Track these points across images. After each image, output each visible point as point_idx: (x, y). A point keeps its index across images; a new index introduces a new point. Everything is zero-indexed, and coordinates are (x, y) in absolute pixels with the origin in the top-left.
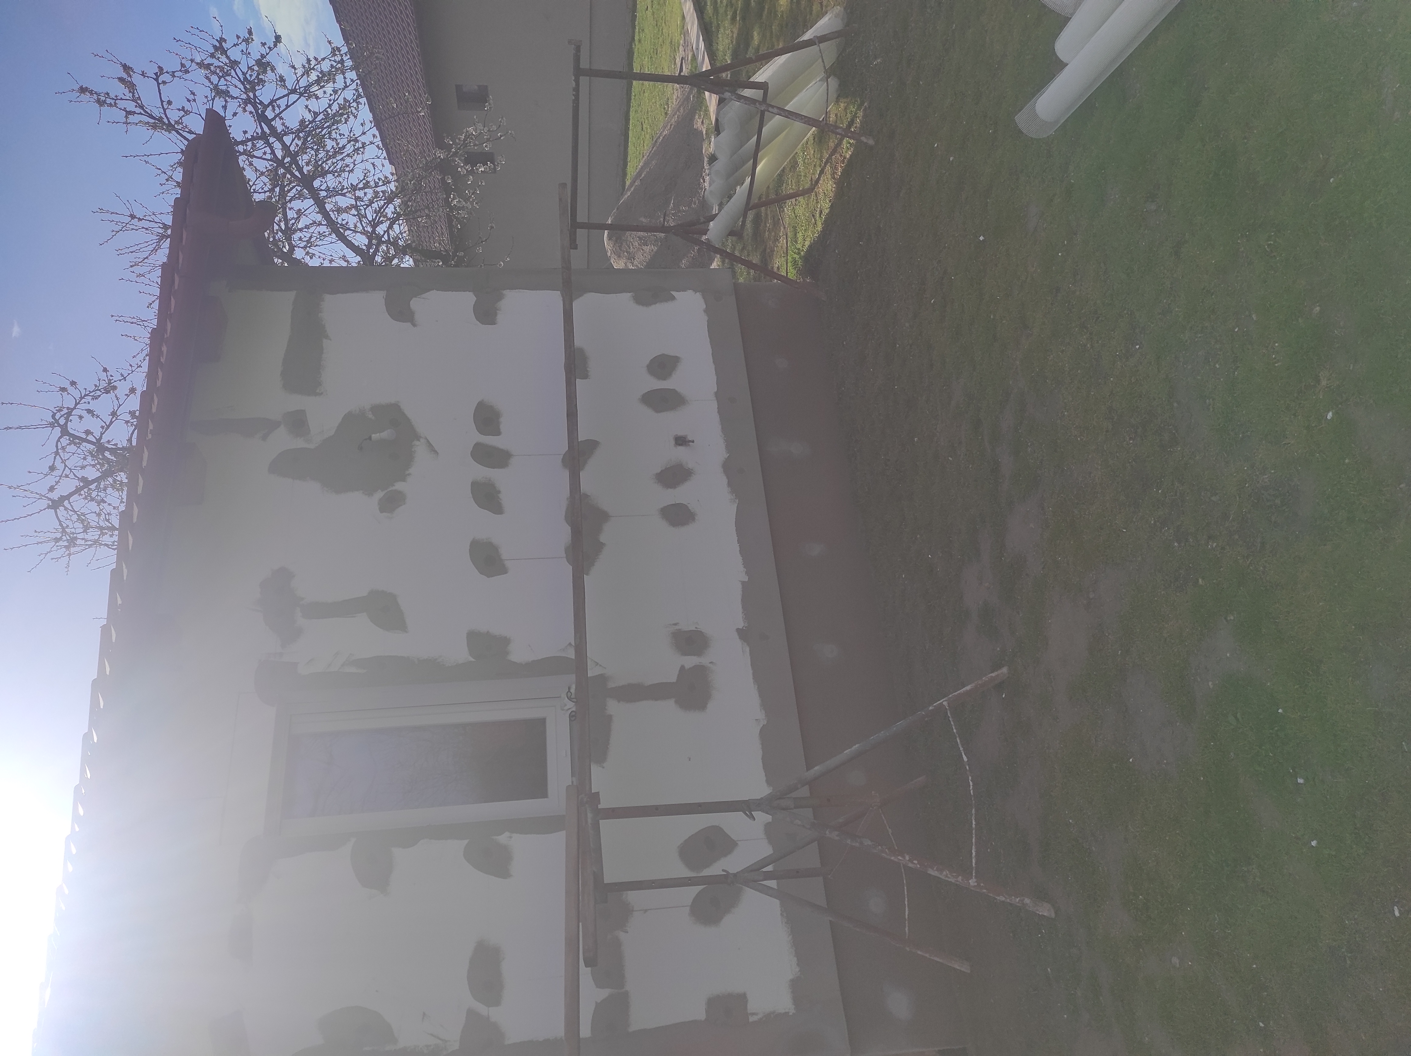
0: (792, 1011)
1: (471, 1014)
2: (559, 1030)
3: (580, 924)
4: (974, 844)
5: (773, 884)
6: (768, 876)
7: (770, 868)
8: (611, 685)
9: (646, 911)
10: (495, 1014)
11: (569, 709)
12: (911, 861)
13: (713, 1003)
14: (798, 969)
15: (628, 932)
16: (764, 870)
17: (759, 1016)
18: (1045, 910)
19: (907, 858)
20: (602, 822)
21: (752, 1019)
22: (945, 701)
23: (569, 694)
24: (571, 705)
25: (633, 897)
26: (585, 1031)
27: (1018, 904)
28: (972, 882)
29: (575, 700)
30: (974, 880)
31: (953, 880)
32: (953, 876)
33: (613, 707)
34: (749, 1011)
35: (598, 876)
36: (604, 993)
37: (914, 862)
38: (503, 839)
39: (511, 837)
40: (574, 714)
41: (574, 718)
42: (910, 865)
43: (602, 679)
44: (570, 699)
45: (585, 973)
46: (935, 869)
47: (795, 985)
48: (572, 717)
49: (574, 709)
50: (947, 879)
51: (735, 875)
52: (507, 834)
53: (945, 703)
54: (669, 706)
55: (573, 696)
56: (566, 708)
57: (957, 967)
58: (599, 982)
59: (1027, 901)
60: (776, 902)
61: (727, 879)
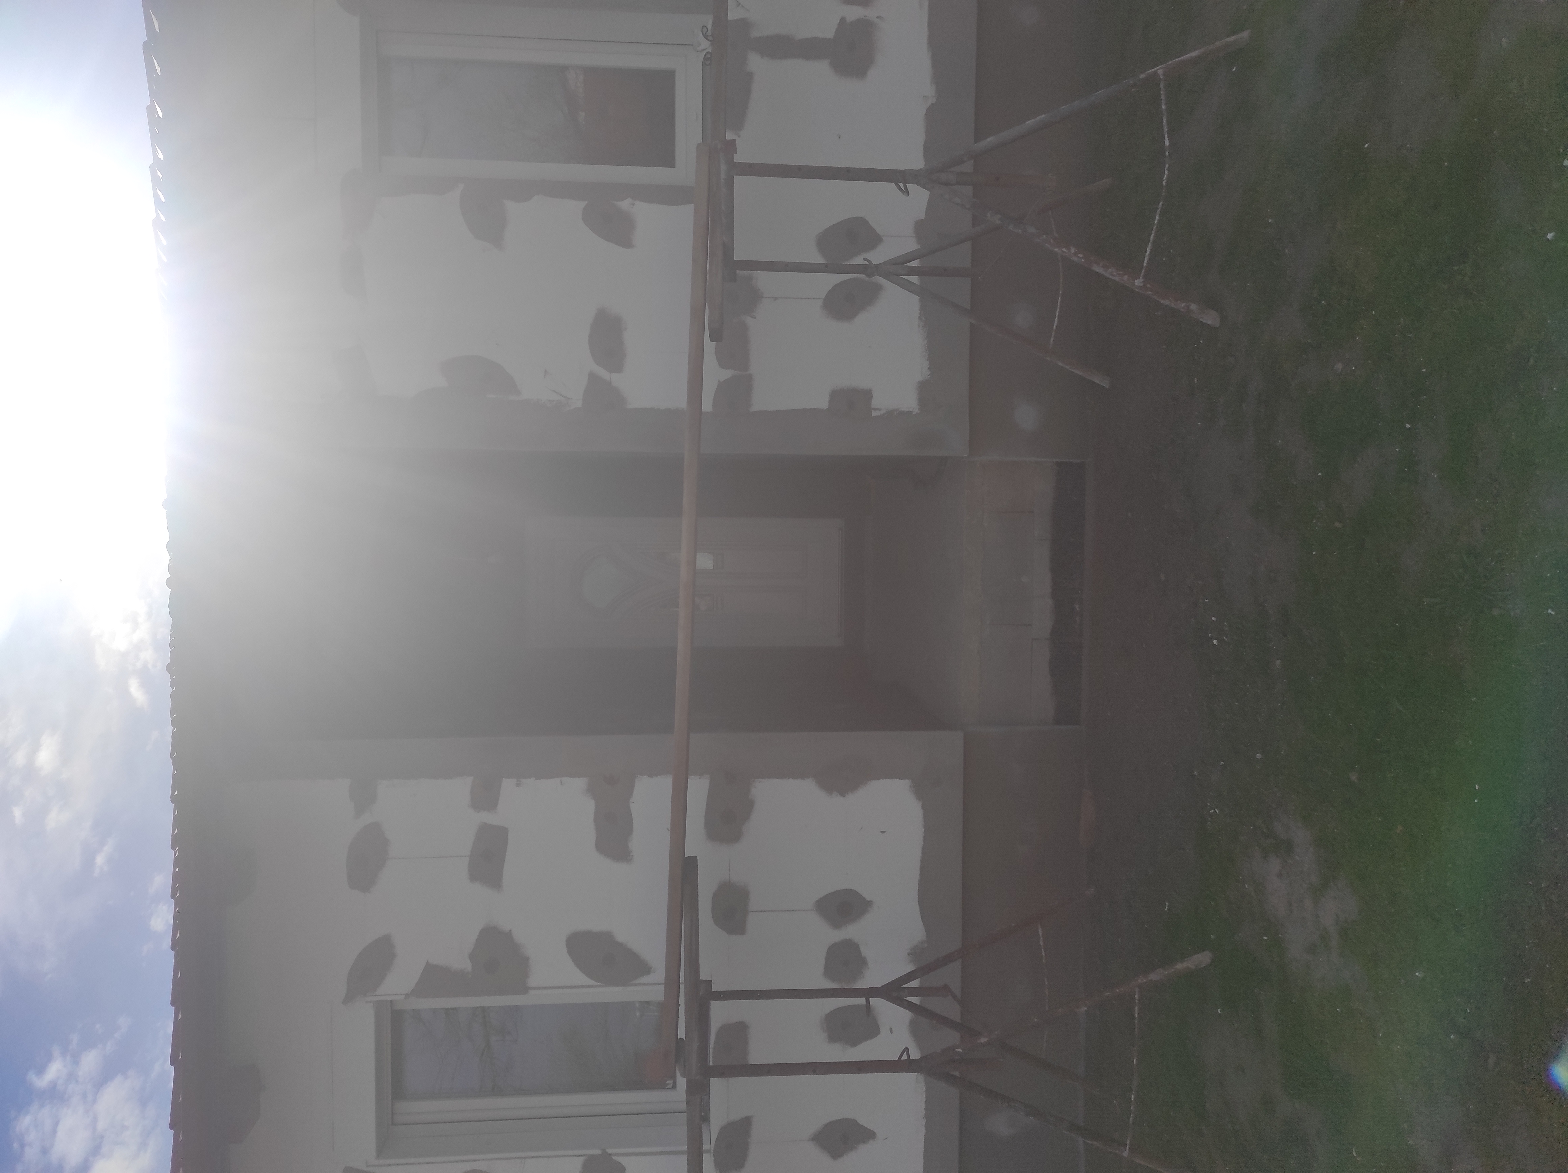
0: (916, 411)
1: (593, 377)
2: (680, 400)
3: (706, 304)
4: (1151, 241)
5: (914, 279)
6: (913, 271)
7: (915, 263)
8: (755, 34)
9: (776, 299)
10: (616, 379)
11: (705, 49)
12: (1076, 254)
13: (836, 395)
14: (929, 373)
15: (755, 318)
16: (909, 264)
17: (882, 412)
18: (1211, 319)
19: (1073, 250)
20: (737, 179)
21: (874, 414)
22: (1162, 68)
23: (705, 30)
24: (705, 44)
25: (764, 280)
26: (707, 406)
27: (1182, 310)
28: (1138, 282)
29: (711, 38)
30: (1141, 280)
31: (1117, 279)
32: (1119, 274)
33: (756, 63)
34: (873, 406)
35: (728, 250)
36: (727, 374)
37: (1079, 255)
38: (625, 204)
39: (633, 205)
40: (709, 56)
41: (708, 62)
42: (1075, 259)
43: (744, 24)
44: (705, 36)
45: (709, 346)
46: (1101, 265)
47: (923, 388)
48: (707, 60)
49: (710, 50)
50: (1111, 277)
51: (876, 266)
52: (629, 201)
53: (1160, 72)
54: (821, 69)
55: (709, 33)
56: (700, 48)
57: (1096, 381)
58: (723, 361)
59: (1193, 307)
60: (916, 299)
61: (869, 269)
